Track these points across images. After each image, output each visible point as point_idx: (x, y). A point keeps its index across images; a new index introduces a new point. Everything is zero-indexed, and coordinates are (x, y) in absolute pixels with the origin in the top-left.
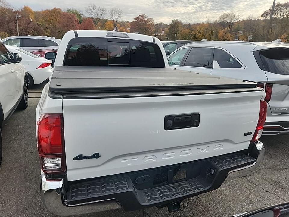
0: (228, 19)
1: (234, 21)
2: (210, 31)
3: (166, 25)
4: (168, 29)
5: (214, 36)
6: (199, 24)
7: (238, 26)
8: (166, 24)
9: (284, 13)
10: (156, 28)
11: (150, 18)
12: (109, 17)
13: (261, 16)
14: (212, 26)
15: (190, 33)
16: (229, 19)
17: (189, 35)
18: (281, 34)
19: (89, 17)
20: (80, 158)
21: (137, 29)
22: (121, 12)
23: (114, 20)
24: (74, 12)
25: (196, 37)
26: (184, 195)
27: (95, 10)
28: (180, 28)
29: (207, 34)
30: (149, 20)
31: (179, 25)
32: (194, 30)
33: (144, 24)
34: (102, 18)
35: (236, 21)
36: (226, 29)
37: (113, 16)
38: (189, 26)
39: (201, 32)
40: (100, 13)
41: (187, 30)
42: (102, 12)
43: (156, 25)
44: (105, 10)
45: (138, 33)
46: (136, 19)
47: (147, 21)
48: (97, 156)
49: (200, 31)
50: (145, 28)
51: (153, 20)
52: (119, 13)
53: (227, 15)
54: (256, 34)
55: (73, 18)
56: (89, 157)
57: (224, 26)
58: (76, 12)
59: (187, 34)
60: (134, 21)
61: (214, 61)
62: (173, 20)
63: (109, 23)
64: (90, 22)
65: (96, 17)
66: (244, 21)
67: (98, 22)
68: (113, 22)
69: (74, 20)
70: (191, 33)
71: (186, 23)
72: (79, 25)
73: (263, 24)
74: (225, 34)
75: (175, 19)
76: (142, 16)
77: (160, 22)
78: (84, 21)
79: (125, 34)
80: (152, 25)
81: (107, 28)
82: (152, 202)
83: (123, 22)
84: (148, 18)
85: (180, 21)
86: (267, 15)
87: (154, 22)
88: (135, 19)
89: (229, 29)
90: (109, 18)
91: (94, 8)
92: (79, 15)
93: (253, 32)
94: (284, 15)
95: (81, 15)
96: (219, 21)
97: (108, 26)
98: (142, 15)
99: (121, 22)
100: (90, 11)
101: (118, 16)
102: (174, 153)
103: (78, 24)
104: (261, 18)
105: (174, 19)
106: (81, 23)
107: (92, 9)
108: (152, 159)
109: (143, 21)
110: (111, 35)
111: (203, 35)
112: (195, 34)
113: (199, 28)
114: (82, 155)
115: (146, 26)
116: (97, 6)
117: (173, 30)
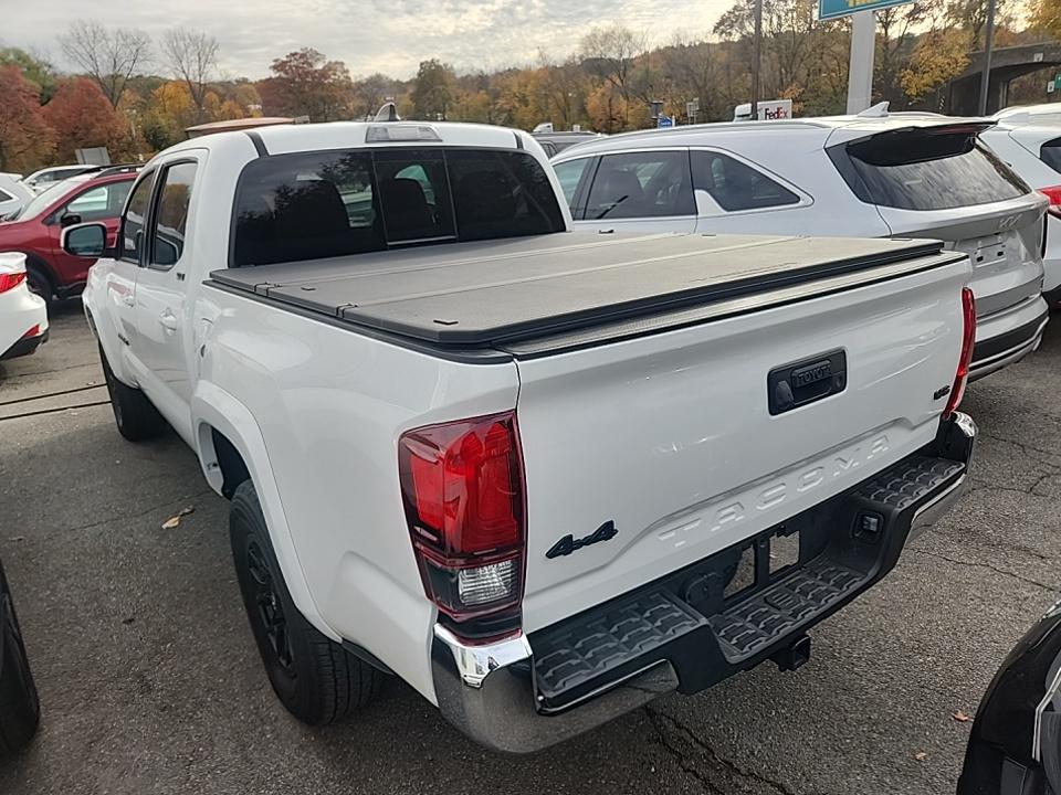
0: (610, 49)
1: (630, 53)
2: (560, 95)
3: (398, 81)
4: (407, 95)
5: (574, 110)
6: (514, 72)
7: (647, 71)
8: (395, 79)
9: (779, 17)
10: (363, 96)
11: (333, 61)
12: (165, 66)
13: (714, 31)
14: (563, 75)
15: (489, 104)
16: (614, 49)
17: (490, 113)
18: (782, 86)
19: (81, 71)
20: (566, 546)
21: (290, 104)
22: (214, 46)
23: (191, 77)
24: (12, 57)
25: (514, 117)
26: (821, 610)
27: (104, 41)
28: (452, 91)
29: (551, 106)
30: (330, 69)
31: (448, 82)
32: (502, 94)
33: (314, 86)
34: (137, 74)
35: (636, 54)
36: (608, 83)
37: (184, 64)
38: (482, 81)
39: (530, 99)
40: (125, 55)
41: (479, 97)
42: (134, 48)
43: (360, 85)
44: (143, 40)
45: (305, 123)
46: (279, 66)
47: (324, 74)
48: (607, 531)
49: (524, 96)
50: (322, 99)
51: (345, 68)
52: (206, 50)
53: (606, 36)
54: (710, 93)
55: (13, 83)
56: (589, 541)
57: (601, 74)
58: (20, 55)
59: (482, 109)
60: (274, 75)
61: (697, 192)
62: (422, 64)
63: (170, 90)
64: (89, 94)
65: (111, 73)
66: (662, 53)
67: (124, 89)
68: (188, 87)
69: (19, 90)
70: (495, 104)
71: (470, 72)
72: (43, 108)
73: (722, 57)
74: (607, 100)
75: (429, 60)
76: (303, 56)
77: (374, 74)
78: (64, 91)
79: (427, 129)
80: (349, 87)
81: (165, 111)
82: (750, 648)
83: (226, 85)
84: (327, 61)
85: (445, 65)
86: (732, 26)
87: (351, 75)
88: (275, 68)
89: (618, 82)
90: (167, 69)
91: (98, 35)
92: (34, 69)
93: (699, 88)
94: (780, 25)
95: (46, 69)
96: (581, 57)
97: (168, 103)
98: (299, 51)
99: (221, 84)
100: (81, 50)
101: (203, 59)
102: (784, 484)
103: (38, 105)
104: (716, 39)
105: (423, 60)
106: (49, 100)
107: (87, 37)
108: (733, 517)
109: (307, 73)
110: (381, 135)
111: (539, 110)
112: (507, 107)
113: (520, 86)
114: (571, 536)
115: (324, 93)
116: (109, 28)
117: (429, 99)
